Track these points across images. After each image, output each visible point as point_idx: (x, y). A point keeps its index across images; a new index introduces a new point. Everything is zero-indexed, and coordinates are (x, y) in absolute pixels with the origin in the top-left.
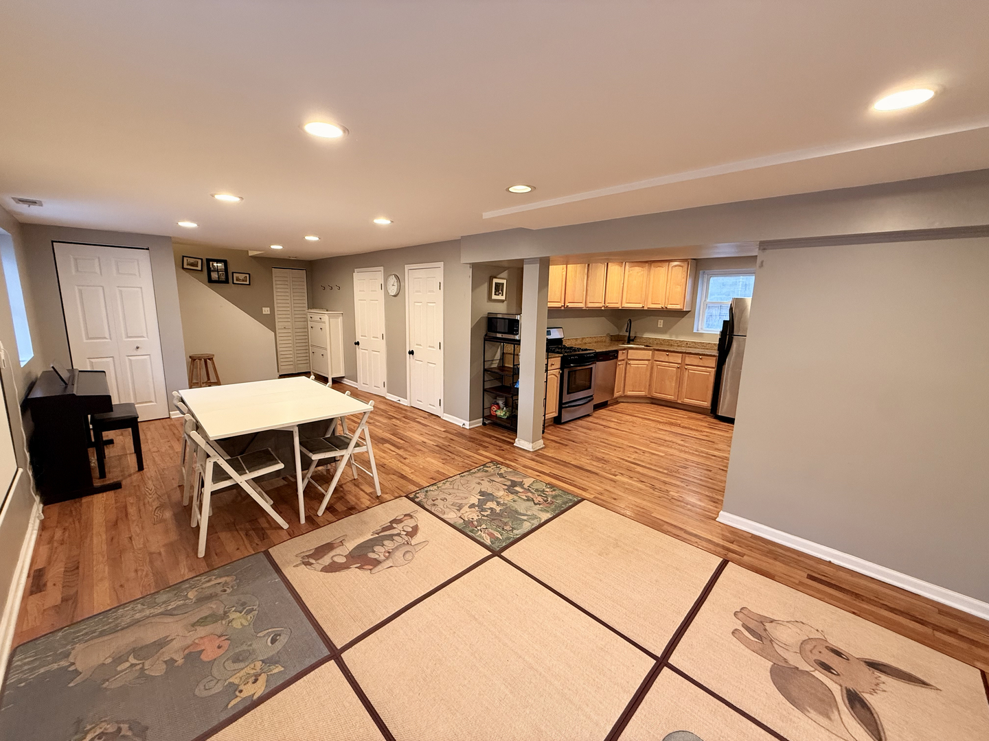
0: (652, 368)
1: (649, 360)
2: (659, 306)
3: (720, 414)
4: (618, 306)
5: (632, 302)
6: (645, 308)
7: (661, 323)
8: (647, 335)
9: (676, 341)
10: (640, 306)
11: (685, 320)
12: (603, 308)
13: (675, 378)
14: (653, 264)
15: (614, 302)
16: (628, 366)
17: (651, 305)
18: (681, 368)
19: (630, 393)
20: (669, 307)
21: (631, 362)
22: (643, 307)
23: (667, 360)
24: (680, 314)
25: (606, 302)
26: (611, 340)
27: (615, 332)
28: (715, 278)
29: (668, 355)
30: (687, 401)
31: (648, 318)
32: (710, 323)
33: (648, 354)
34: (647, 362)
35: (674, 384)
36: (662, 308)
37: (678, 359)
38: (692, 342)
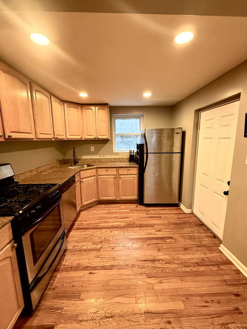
0: (97, 181)
1: (95, 176)
2: (93, 137)
3: (145, 202)
4: (64, 137)
5: (73, 134)
6: (83, 139)
7: (92, 149)
8: (84, 157)
9: (104, 159)
10: (79, 137)
11: (107, 145)
12: (53, 140)
13: (113, 185)
14: (84, 107)
15: (61, 134)
16: (82, 184)
17: (86, 137)
18: (117, 177)
19: (85, 203)
20: (100, 137)
21: (84, 180)
22: (82, 138)
23: (107, 174)
24: (105, 141)
25: (55, 135)
26: (60, 164)
27: (61, 157)
28: (118, 120)
29: (107, 170)
30: (124, 198)
31: (85, 145)
32: (119, 146)
33: (93, 172)
34: (93, 178)
35: (113, 189)
36: (95, 138)
37: (114, 172)
38: (114, 158)
